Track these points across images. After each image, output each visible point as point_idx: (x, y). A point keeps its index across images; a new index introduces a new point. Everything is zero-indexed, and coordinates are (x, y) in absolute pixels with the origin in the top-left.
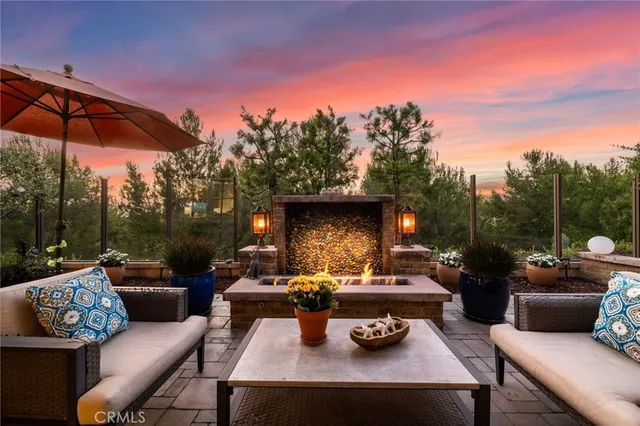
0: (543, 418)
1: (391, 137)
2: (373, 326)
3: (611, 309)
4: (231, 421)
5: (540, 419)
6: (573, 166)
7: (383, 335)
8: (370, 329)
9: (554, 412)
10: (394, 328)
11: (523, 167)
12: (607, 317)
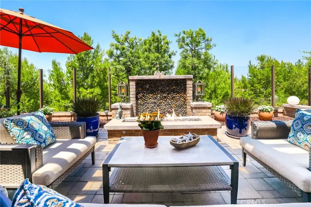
0: (264, 180)
1: (191, 46)
2: (182, 138)
3: (296, 126)
4: (110, 184)
5: (263, 180)
6: (281, 63)
7: (187, 142)
8: (180, 139)
9: (269, 177)
10: (192, 139)
11: (257, 64)
12: (295, 130)
